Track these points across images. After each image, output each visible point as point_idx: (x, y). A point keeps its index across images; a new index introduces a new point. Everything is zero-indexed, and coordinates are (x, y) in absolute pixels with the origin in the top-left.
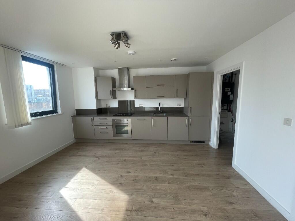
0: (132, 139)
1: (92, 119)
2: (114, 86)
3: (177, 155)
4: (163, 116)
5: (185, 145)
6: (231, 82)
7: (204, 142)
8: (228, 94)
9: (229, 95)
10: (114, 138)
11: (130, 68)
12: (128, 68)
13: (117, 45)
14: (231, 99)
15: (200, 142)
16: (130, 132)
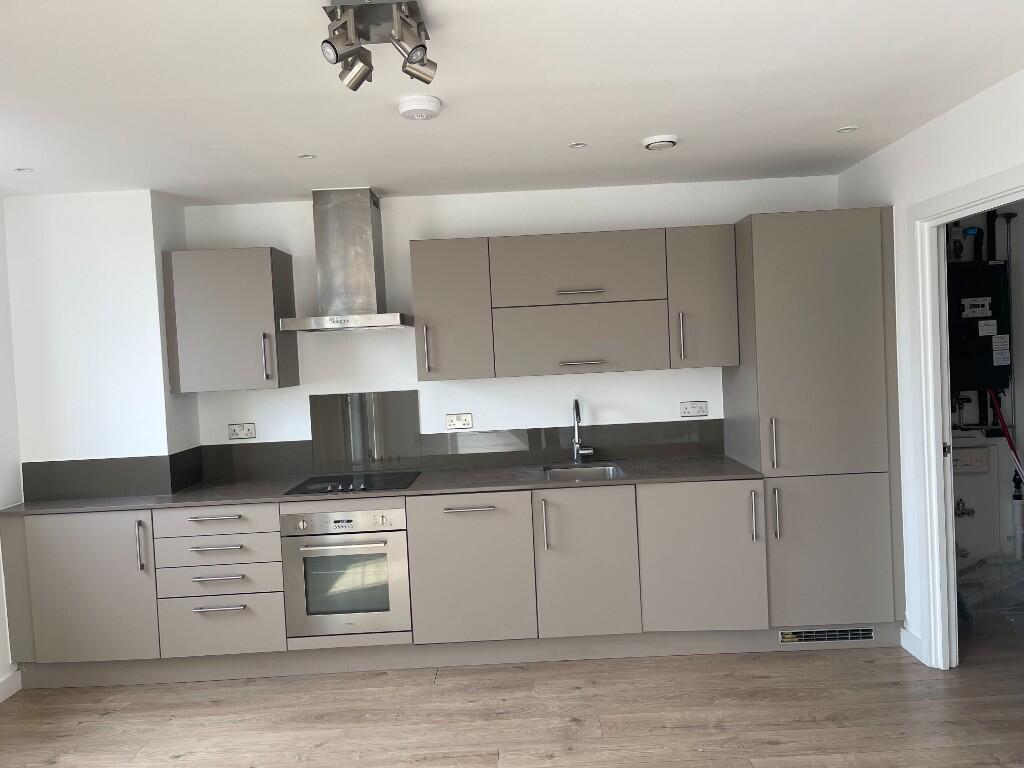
0: (415, 646)
1: (140, 523)
2: (284, 305)
3: (720, 726)
4: (602, 481)
5: (756, 657)
6: (991, 263)
7: (866, 634)
8: (982, 333)
9: (989, 338)
10: (297, 644)
11: (385, 192)
12: (372, 193)
13: (359, 67)
14: (1000, 358)
15: (843, 635)
16: (398, 597)
